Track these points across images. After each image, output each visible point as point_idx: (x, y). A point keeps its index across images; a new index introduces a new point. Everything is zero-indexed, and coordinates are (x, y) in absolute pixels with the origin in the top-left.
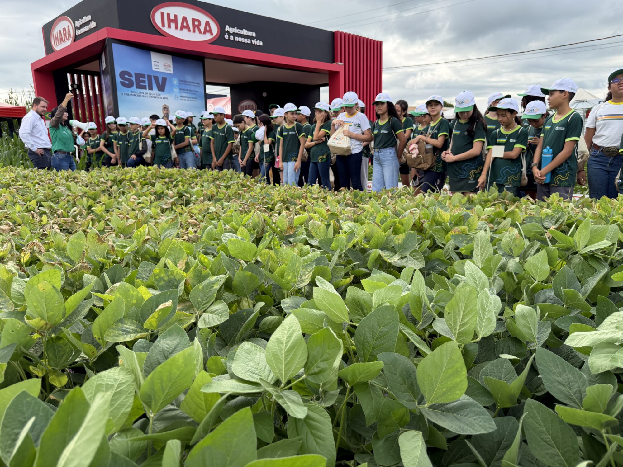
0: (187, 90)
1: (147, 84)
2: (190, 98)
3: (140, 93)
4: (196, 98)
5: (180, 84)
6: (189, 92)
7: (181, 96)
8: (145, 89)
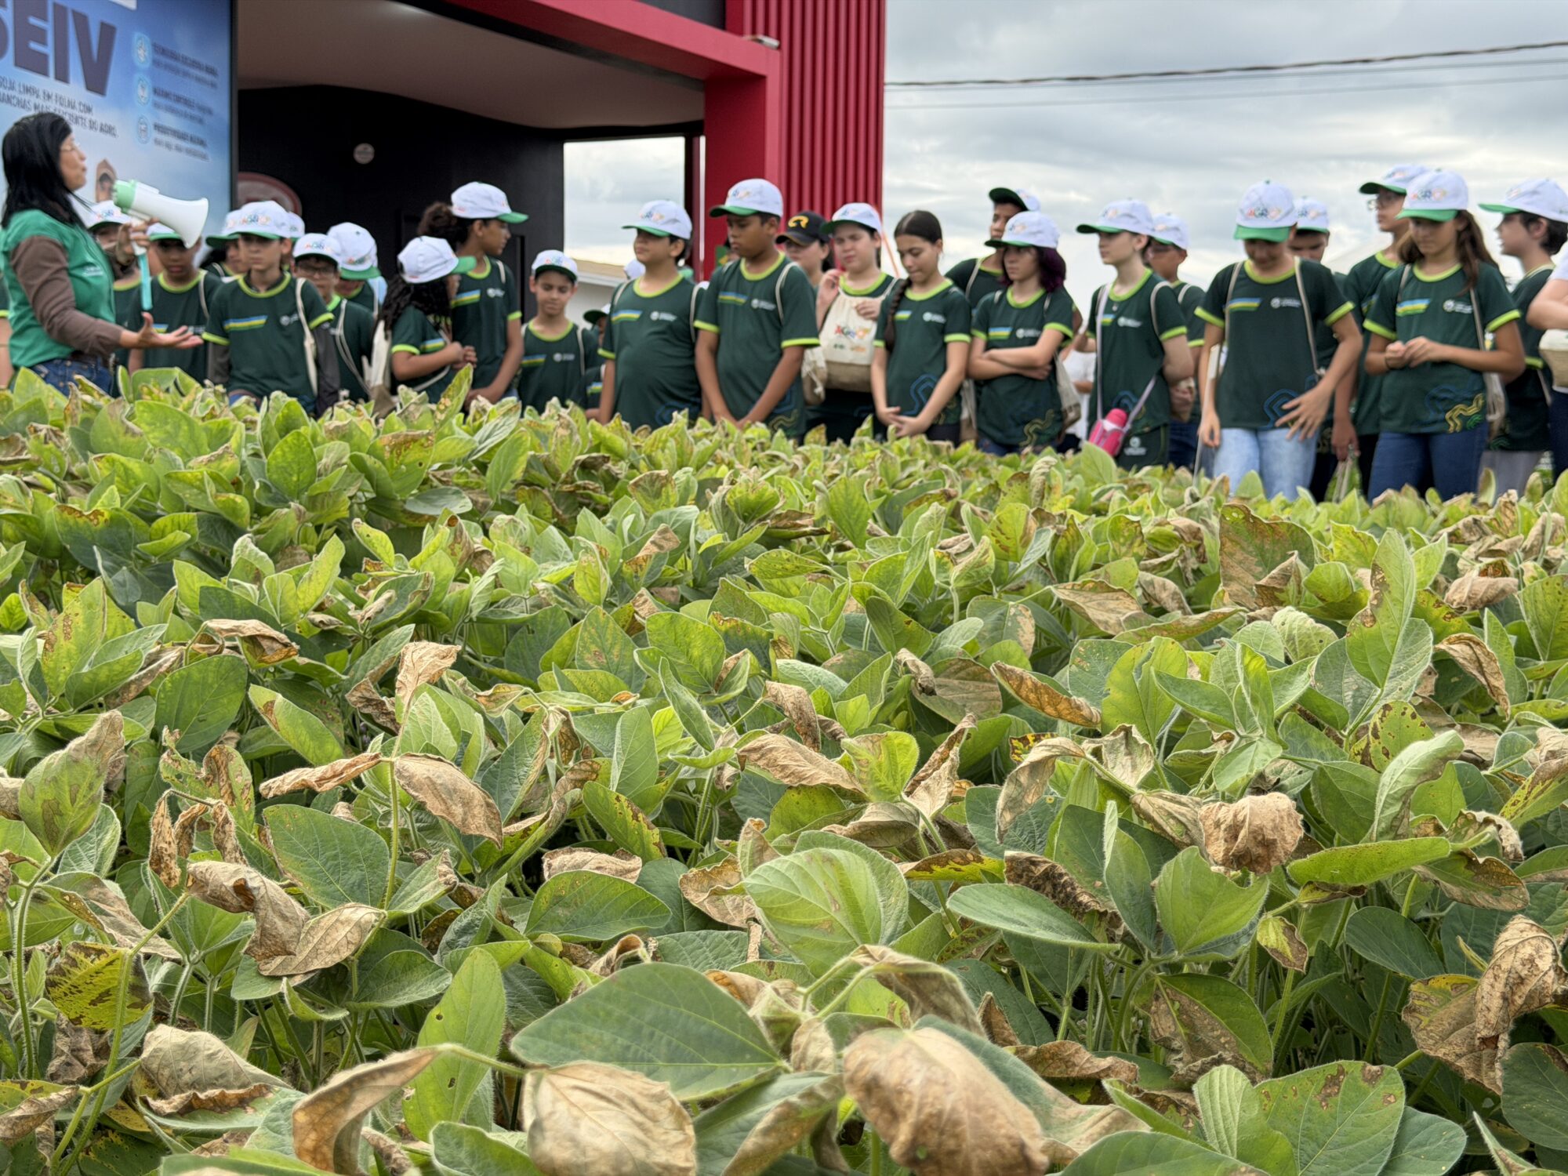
0: (178, 99)
1: (49, 50)
2: (182, 136)
3: (28, 90)
4: (202, 143)
5: (156, 63)
6: (181, 107)
7: (157, 127)
8: (44, 72)
